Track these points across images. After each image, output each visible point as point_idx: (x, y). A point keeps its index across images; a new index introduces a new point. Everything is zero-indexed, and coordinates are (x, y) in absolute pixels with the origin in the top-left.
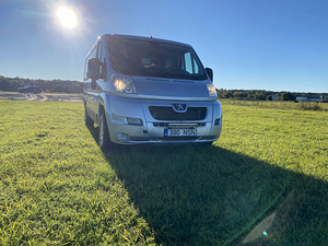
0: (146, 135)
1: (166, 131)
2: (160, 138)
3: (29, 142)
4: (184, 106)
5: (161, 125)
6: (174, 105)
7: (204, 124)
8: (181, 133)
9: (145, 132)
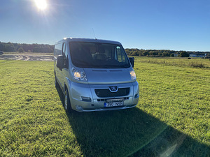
0: (93, 107)
1: (105, 104)
2: (102, 108)
3: (22, 107)
4: (116, 87)
5: (102, 100)
6: (110, 87)
7: (128, 98)
8: (114, 104)
9: (93, 105)
